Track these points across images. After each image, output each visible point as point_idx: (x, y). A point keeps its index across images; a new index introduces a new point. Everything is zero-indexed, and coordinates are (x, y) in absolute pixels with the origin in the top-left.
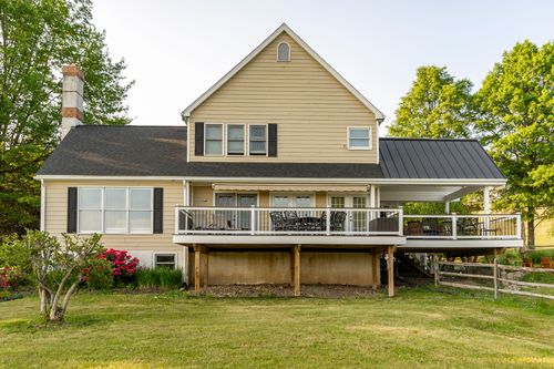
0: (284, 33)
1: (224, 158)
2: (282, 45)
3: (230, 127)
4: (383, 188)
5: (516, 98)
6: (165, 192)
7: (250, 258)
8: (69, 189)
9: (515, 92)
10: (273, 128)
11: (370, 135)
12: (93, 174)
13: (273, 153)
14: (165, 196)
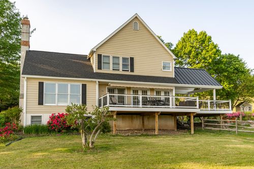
0: (136, 18)
1: (111, 71)
2: (135, 23)
3: (113, 57)
4: (176, 88)
5: (193, 52)
6: (87, 86)
7: (123, 118)
8: (39, 83)
9: (193, 50)
10: (132, 59)
11: (171, 65)
12: (52, 76)
13: (132, 70)
14: (87, 88)
